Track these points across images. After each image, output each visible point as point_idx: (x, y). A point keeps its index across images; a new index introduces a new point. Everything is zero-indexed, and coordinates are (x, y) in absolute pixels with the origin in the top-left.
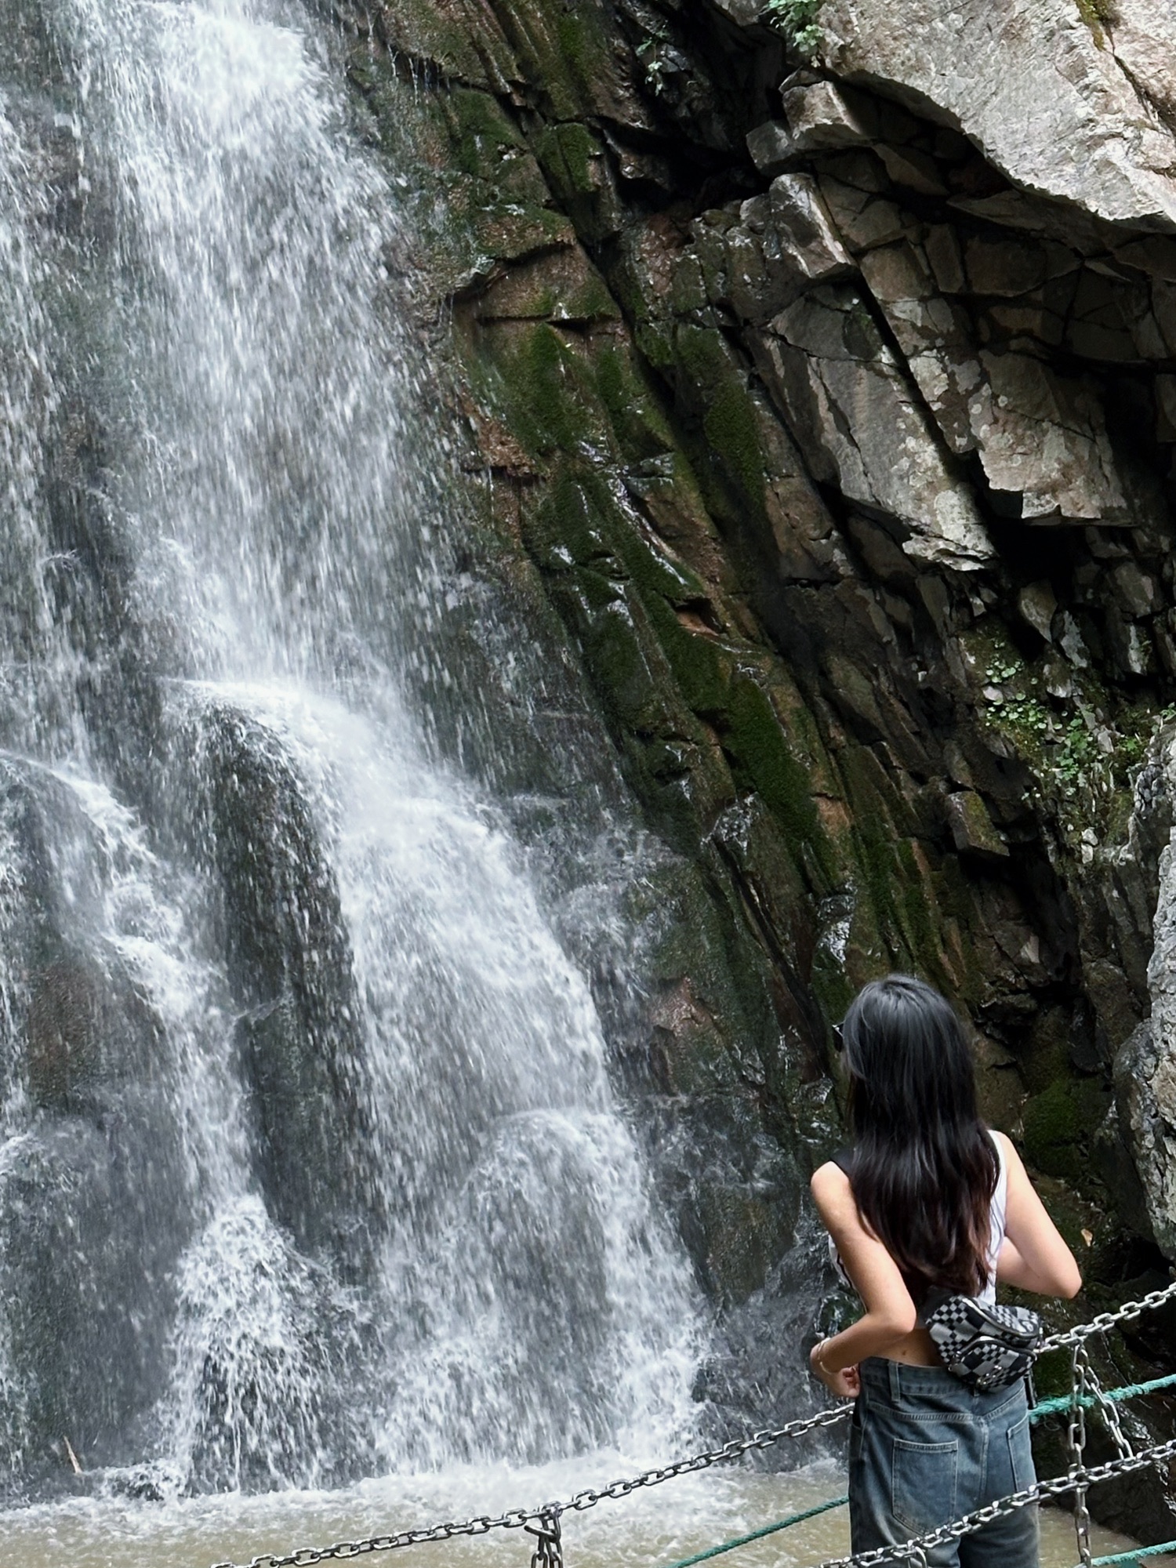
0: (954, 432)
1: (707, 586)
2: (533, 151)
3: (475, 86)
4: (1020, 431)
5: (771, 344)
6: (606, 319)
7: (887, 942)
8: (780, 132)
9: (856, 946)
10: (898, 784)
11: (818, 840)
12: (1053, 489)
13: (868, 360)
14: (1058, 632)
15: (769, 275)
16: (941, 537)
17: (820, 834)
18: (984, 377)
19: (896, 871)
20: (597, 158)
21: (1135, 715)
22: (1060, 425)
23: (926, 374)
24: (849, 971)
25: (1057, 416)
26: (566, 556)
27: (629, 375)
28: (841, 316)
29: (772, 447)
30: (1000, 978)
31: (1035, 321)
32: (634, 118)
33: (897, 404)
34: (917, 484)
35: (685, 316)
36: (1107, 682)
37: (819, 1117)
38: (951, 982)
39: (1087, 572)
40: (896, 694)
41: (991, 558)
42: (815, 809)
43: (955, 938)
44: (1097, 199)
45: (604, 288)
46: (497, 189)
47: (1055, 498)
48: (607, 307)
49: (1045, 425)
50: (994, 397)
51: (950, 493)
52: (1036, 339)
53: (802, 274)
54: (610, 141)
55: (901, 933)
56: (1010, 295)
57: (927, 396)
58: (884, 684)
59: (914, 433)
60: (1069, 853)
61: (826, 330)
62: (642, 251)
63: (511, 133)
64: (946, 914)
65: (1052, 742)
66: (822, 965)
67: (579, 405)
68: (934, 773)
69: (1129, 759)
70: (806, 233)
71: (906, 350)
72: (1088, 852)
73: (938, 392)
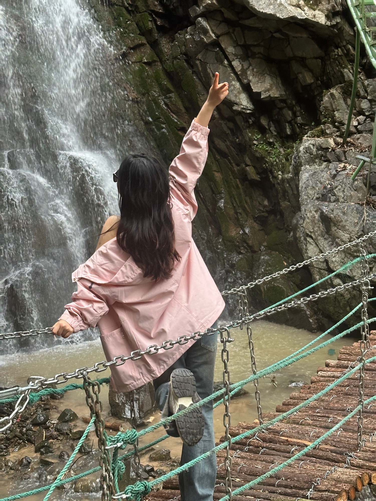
0: (244, 79)
1: (184, 124)
2: (135, 21)
3: (119, 6)
4: (260, 77)
5: (198, 62)
6: (155, 61)
7: (233, 204)
8: (197, 8)
9: (226, 205)
10: (233, 167)
11: (214, 181)
12: (268, 90)
13: (222, 63)
14: (270, 127)
15: (196, 44)
16: (242, 105)
17: (215, 180)
18: (250, 65)
19: (234, 187)
20: (151, 21)
21: (288, 144)
22: (269, 75)
23: (236, 65)
24: (225, 211)
25: (268, 73)
26: (151, 119)
27: (162, 75)
28: (215, 53)
29: (199, 88)
30: (259, 209)
31: (262, 50)
32: (159, 9)
33: (229, 73)
34: (235, 92)
35: (176, 58)
36: (281, 137)
37: (220, 245)
38: (248, 211)
39: (275, 111)
40: (231, 145)
41: (254, 110)
42: (214, 174)
43: (249, 201)
44: (279, 13)
45: (155, 54)
46: (127, 30)
47: (269, 92)
48: (156, 58)
49: (265, 75)
50: (253, 69)
51: (243, 94)
52: (261, 54)
53: (205, 42)
54: (154, 16)
55: (236, 201)
56: (255, 43)
57: (237, 70)
58: (228, 143)
59: (233, 80)
60: (276, 178)
61: (211, 57)
62: (163, 44)
63: (129, 16)
64: (246, 196)
65: (270, 152)
66: (218, 210)
67: (151, 83)
68: (241, 163)
69: (288, 154)
70: (205, 32)
71: (231, 60)
72: (280, 176)
73: (239, 69)
